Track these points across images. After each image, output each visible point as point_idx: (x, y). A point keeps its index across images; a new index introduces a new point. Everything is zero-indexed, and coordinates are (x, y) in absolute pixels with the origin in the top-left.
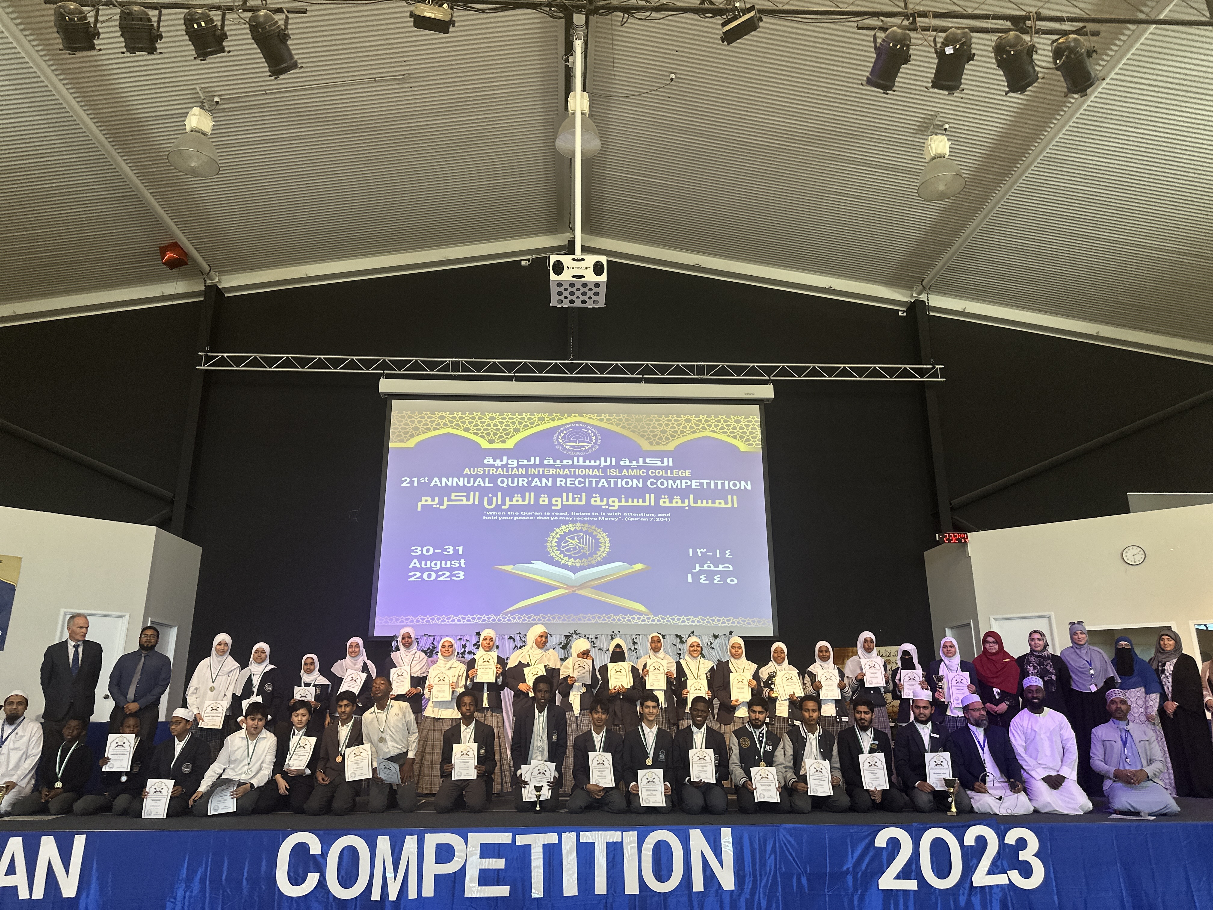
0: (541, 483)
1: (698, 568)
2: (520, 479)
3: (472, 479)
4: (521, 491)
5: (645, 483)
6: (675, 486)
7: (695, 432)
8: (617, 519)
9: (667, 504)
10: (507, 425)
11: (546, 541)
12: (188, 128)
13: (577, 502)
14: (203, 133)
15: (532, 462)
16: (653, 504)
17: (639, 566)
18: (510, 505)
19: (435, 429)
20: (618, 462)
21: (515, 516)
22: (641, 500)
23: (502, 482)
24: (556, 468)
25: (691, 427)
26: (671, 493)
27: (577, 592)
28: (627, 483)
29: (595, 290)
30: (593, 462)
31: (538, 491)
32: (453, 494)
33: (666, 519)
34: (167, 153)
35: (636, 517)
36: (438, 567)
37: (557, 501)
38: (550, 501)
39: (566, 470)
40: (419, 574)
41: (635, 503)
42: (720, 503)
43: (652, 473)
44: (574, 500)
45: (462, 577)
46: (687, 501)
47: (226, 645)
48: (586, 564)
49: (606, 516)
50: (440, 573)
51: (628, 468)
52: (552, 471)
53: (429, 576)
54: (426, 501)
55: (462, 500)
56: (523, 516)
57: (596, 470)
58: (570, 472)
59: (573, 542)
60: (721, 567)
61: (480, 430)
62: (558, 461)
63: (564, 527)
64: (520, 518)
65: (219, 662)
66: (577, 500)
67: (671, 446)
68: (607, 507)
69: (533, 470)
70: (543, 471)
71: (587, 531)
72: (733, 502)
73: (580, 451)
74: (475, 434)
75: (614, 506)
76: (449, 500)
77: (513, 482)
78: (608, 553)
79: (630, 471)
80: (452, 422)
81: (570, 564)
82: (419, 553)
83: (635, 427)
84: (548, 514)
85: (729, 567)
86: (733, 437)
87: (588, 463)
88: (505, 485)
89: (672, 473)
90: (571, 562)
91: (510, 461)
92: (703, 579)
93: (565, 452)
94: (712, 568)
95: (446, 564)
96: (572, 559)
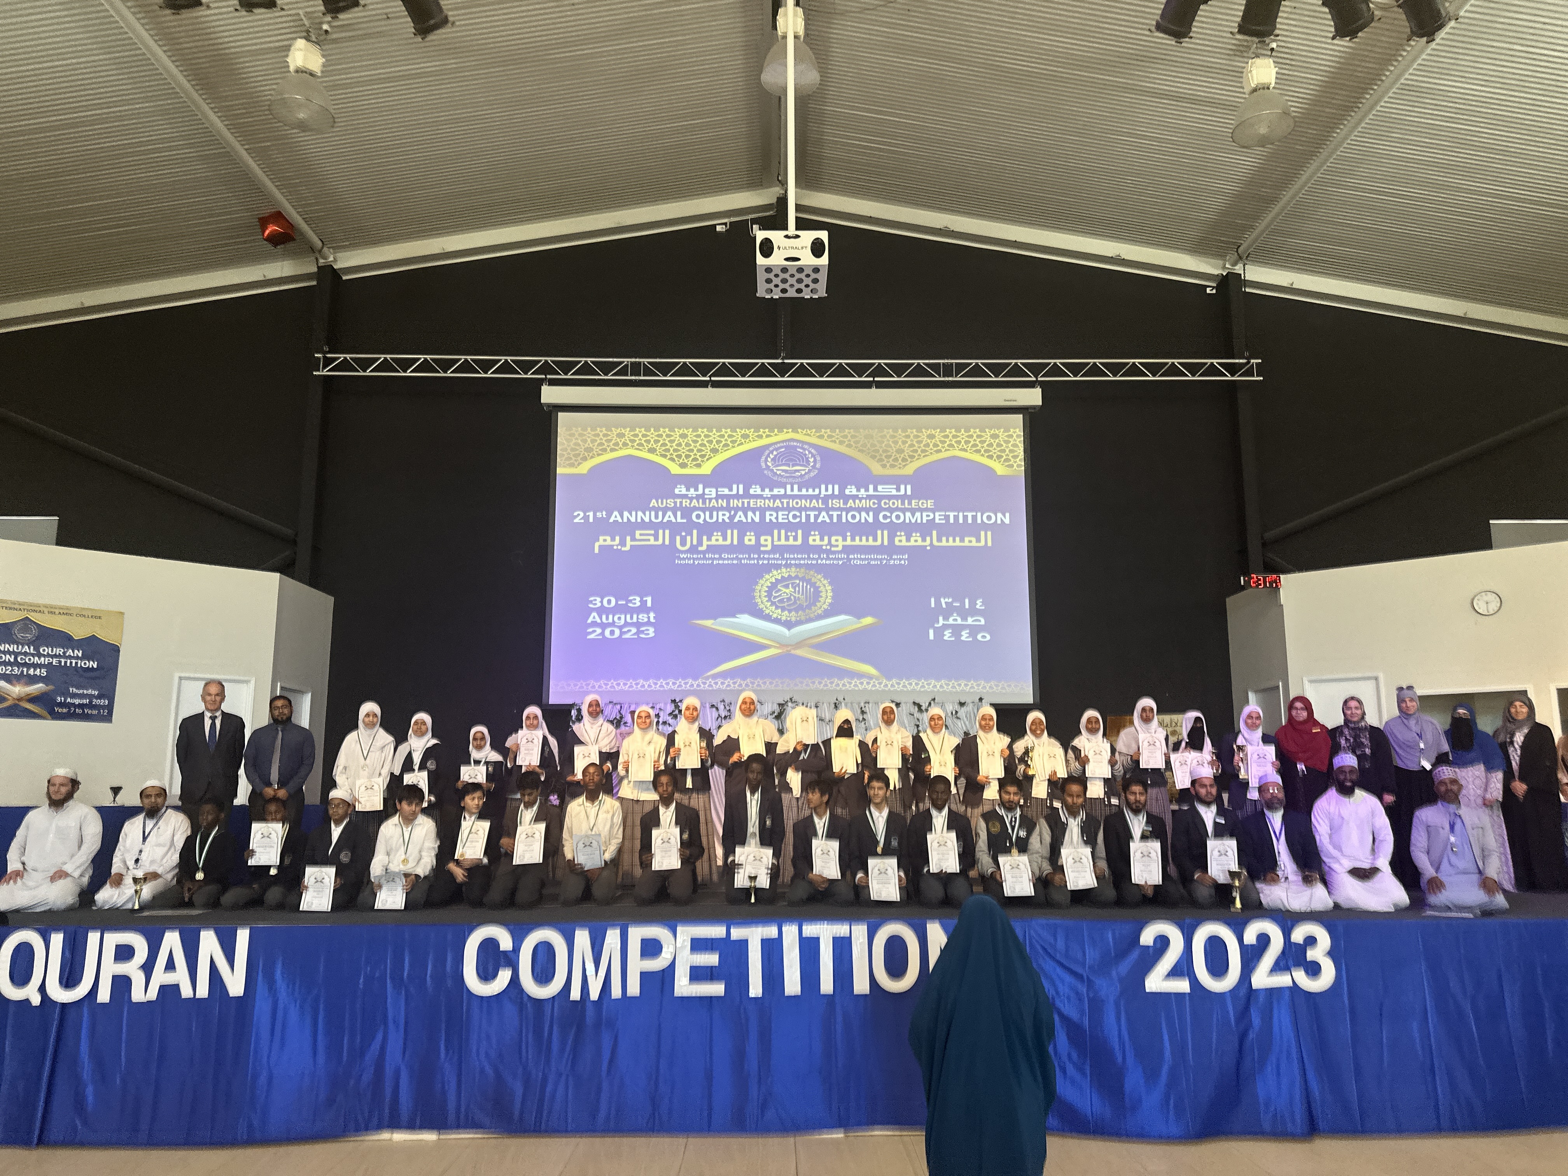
0: (746, 518)
1: (941, 621)
2: (720, 513)
3: (660, 514)
4: (722, 527)
5: (876, 517)
6: (913, 521)
7: (939, 451)
8: (841, 563)
9: (904, 543)
10: (702, 445)
11: (754, 590)
12: (292, 68)
13: (791, 542)
14: (312, 74)
15: (734, 492)
16: (886, 543)
17: (868, 620)
18: (708, 546)
19: (612, 450)
20: (842, 490)
21: (715, 558)
22: (871, 538)
23: (698, 516)
24: (764, 499)
25: (936, 445)
26: (909, 529)
27: (793, 652)
28: (854, 517)
29: (813, 276)
30: (810, 491)
31: (743, 528)
32: (638, 533)
33: (903, 562)
34: (269, 103)
35: (865, 559)
36: (622, 622)
37: (766, 540)
38: (758, 540)
39: (778, 501)
40: (599, 631)
41: (864, 542)
42: (970, 541)
43: (885, 503)
44: (787, 538)
45: (652, 635)
46: (928, 539)
47: (375, 715)
48: (803, 618)
49: (828, 558)
50: (625, 630)
51: (854, 498)
52: (760, 503)
53: (612, 633)
54: (605, 540)
55: (649, 540)
56: (724, 559)
57: (814, 501)
58: (782, 503)
59: (787, 591)
60: (970, 621)
61: (668, 450)
62: (767, 490)
63: (775, 572)
64: (721, 562)
65: (369, 736)
66: (791, 538)
67: (910, 469)
68: (828, 547)
69: (736, 501)
70: (749, 503)
71: (804, 577)
72: (986, 539)
73: (794, 477)
74: (662, 456)
75: (837, 546)
76: (633, 539)
77: (711, 517)
78: (830, 604)
79: (857, 501)
80: (633, 441)
81: (784, 618)
82: (599, 605)
83: (864, 445)
84: (756, 556)
85: (980, 621)
86: (988, 457)
87: (804, 492)
88: (701, 521)
89: (910, 503)
90: (785, 616)
91: (707, 491)
92: (947, 635)
93: (775, 478)
94: (959, 621)
95: (632, 618)
96: (786, 612)
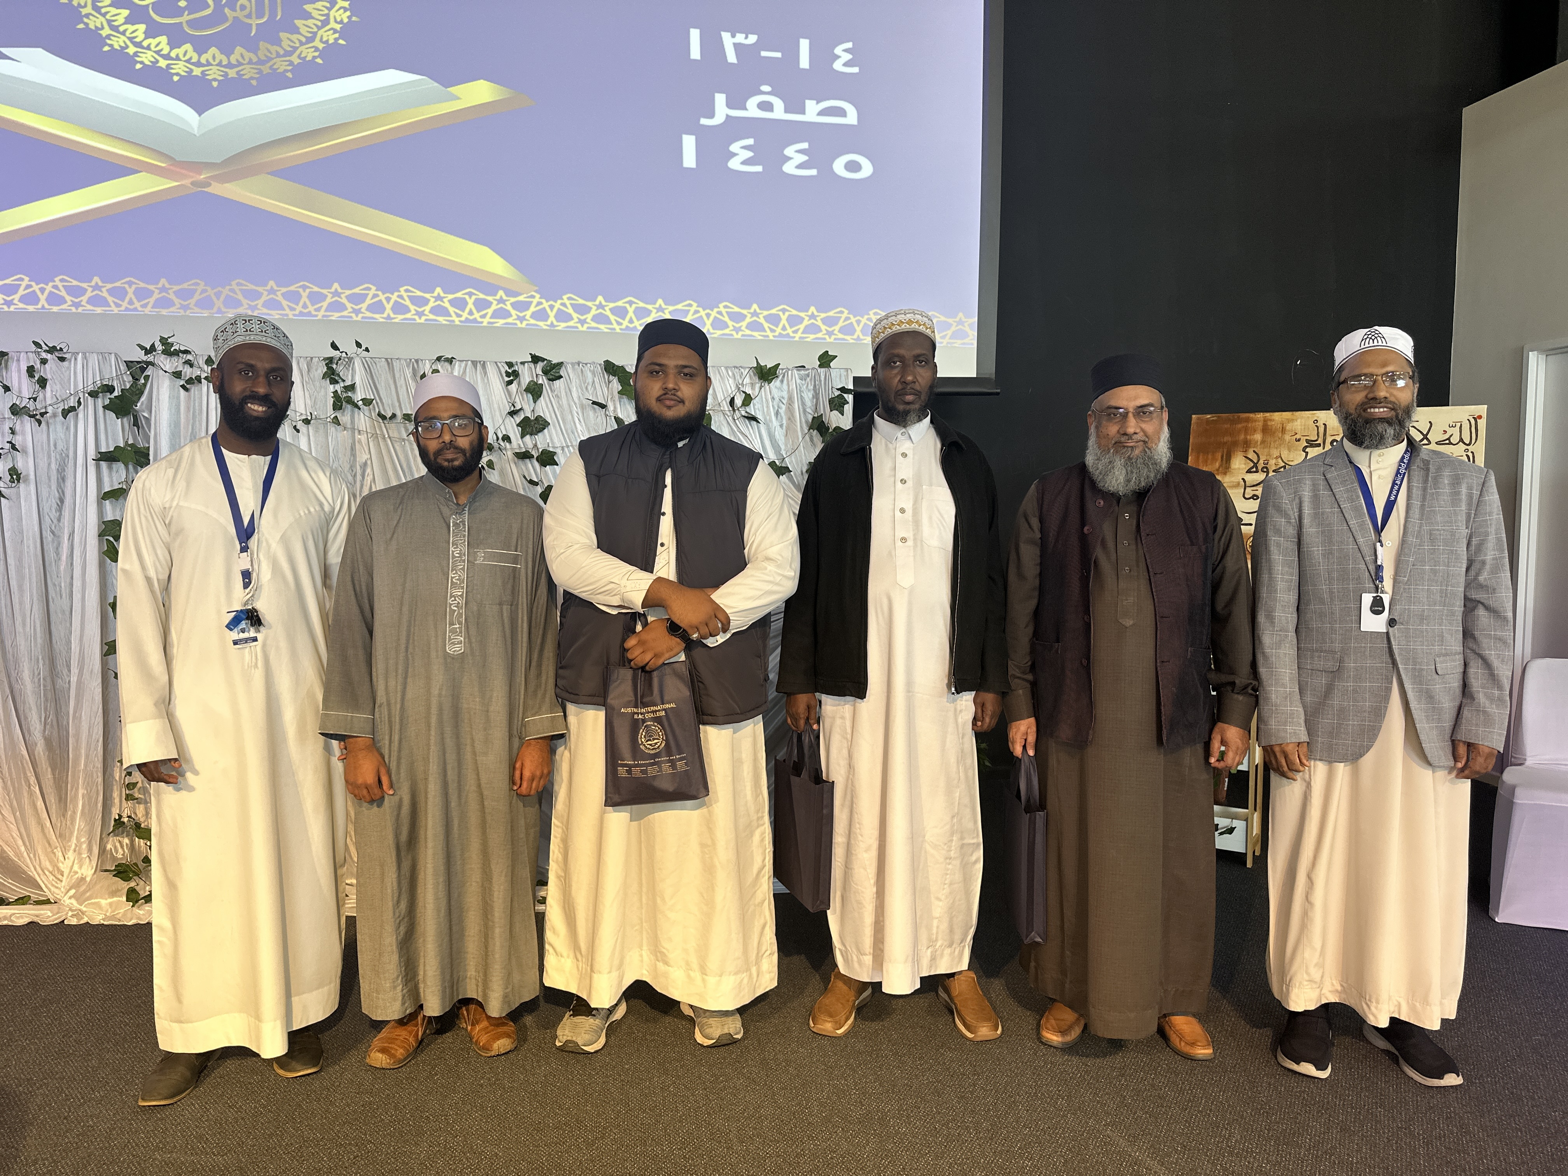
1: (722, 110)
17: (477, 92)
27: (216, 189)
48: (248, 72)
60: (812, 111)
78: (346, 30)
81: (180, 68)
85: (842, 113)
90: (182, 60)
92: (739, 156)
96: (188, 47)
